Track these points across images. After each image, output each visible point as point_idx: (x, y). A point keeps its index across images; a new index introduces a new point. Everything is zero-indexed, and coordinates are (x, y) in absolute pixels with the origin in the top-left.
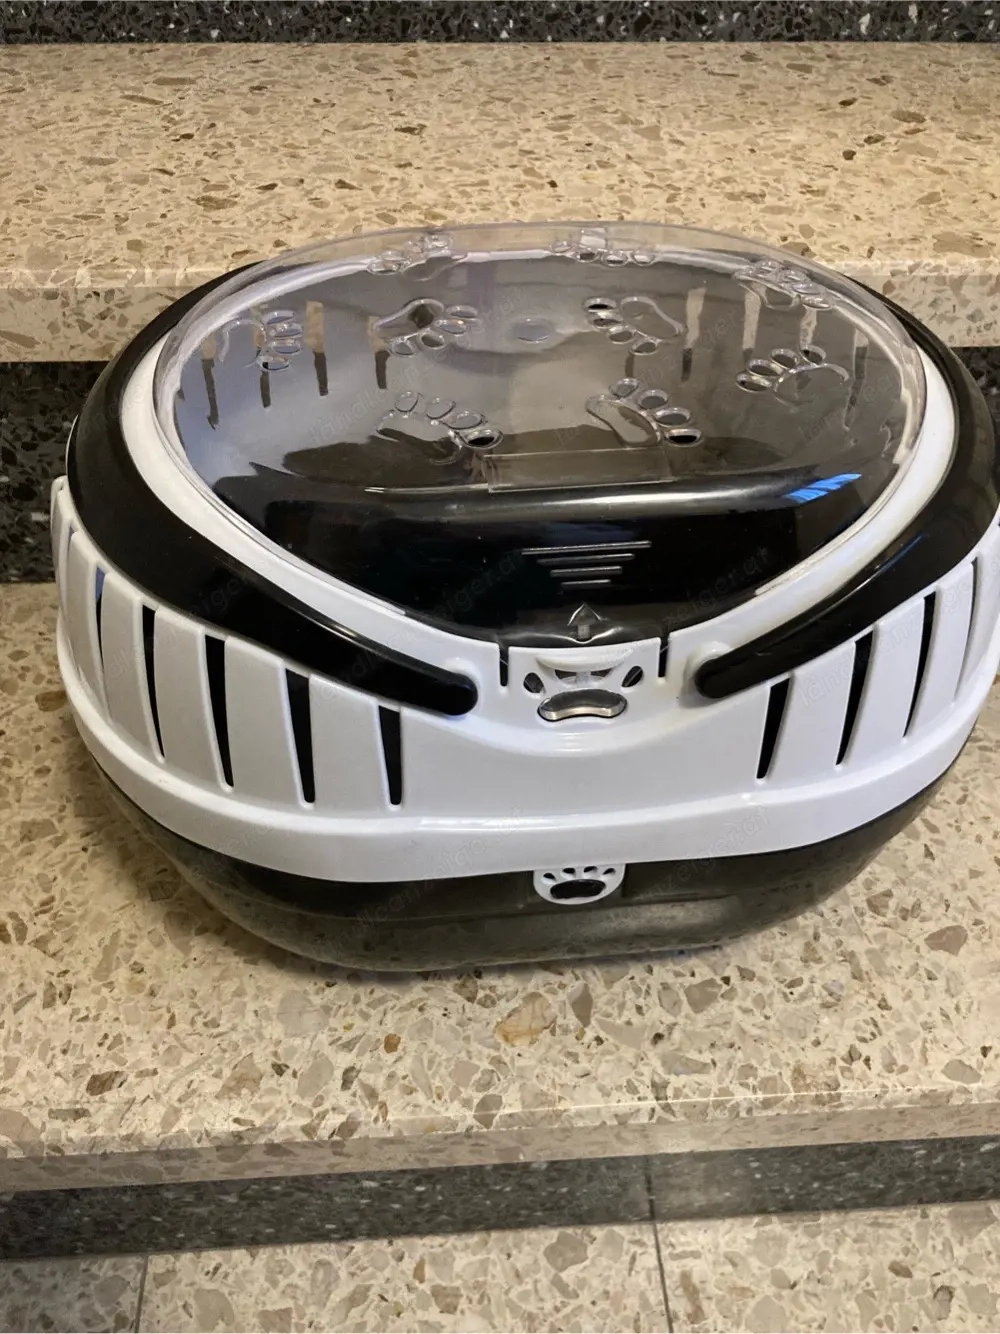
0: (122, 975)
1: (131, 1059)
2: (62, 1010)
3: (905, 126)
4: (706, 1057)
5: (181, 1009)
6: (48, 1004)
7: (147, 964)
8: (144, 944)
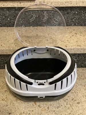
0: (12, 104)
1: (12, 112)
2: (7, 107)
3: (75, 34)
4: (58, 113)
5: (16, 107)
6: (6, 106)
7: (14, 103)
8: (14, 101)
